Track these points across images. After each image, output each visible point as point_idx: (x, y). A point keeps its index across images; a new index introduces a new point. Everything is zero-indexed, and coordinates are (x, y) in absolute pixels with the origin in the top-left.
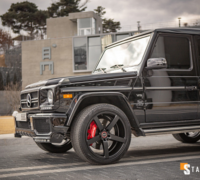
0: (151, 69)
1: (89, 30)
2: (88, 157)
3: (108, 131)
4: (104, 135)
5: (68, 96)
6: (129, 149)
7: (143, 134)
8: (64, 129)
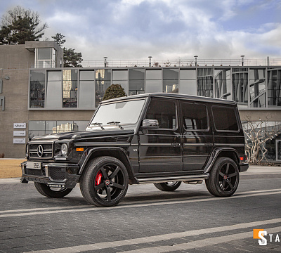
0: (145, 128)
1: (48, 62)
2: (95, 200)
3: (110, 179)
4: (107, 182)
5: (80, 150)
6: (126, 195)
7: (137, 183)
8: (77, 177)
